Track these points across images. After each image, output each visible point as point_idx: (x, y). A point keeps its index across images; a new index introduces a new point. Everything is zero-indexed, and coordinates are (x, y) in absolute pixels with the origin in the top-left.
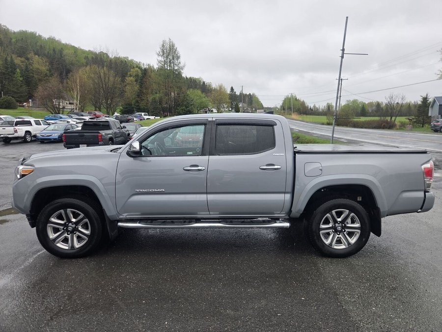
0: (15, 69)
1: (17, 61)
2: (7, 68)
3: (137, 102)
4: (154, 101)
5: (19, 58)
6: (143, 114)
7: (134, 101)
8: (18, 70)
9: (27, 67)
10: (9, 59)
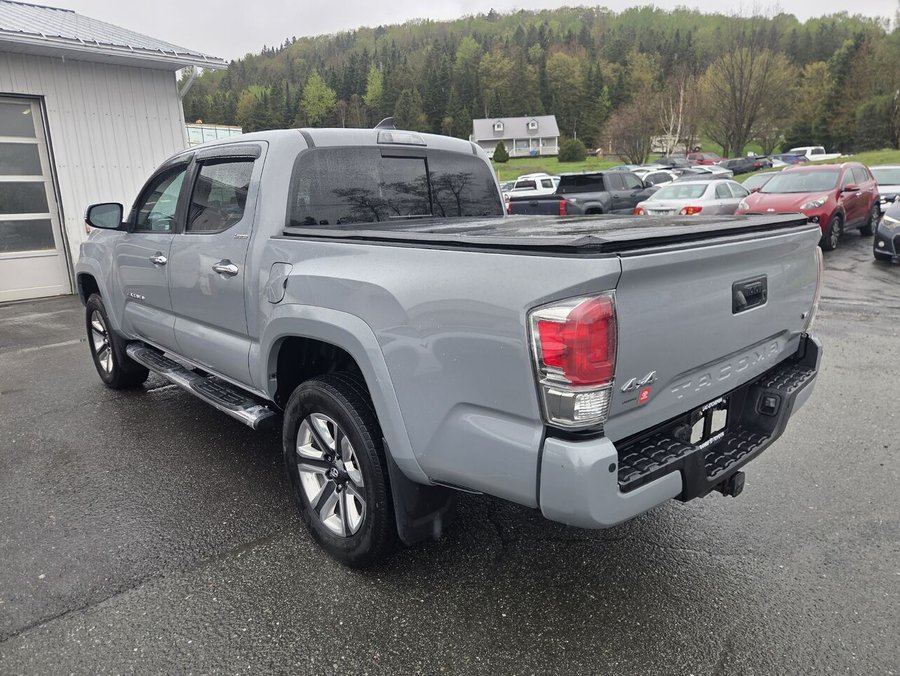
0: (602, 87)
1: (608, 70)
2: (589, 87)
3: (824, 121)
4: (871, 113)
5: (611, 65)
6: (809, 149)
7: (817, 120)
8: (605, 88)
9: (620, 79)
10: (594, 69)
